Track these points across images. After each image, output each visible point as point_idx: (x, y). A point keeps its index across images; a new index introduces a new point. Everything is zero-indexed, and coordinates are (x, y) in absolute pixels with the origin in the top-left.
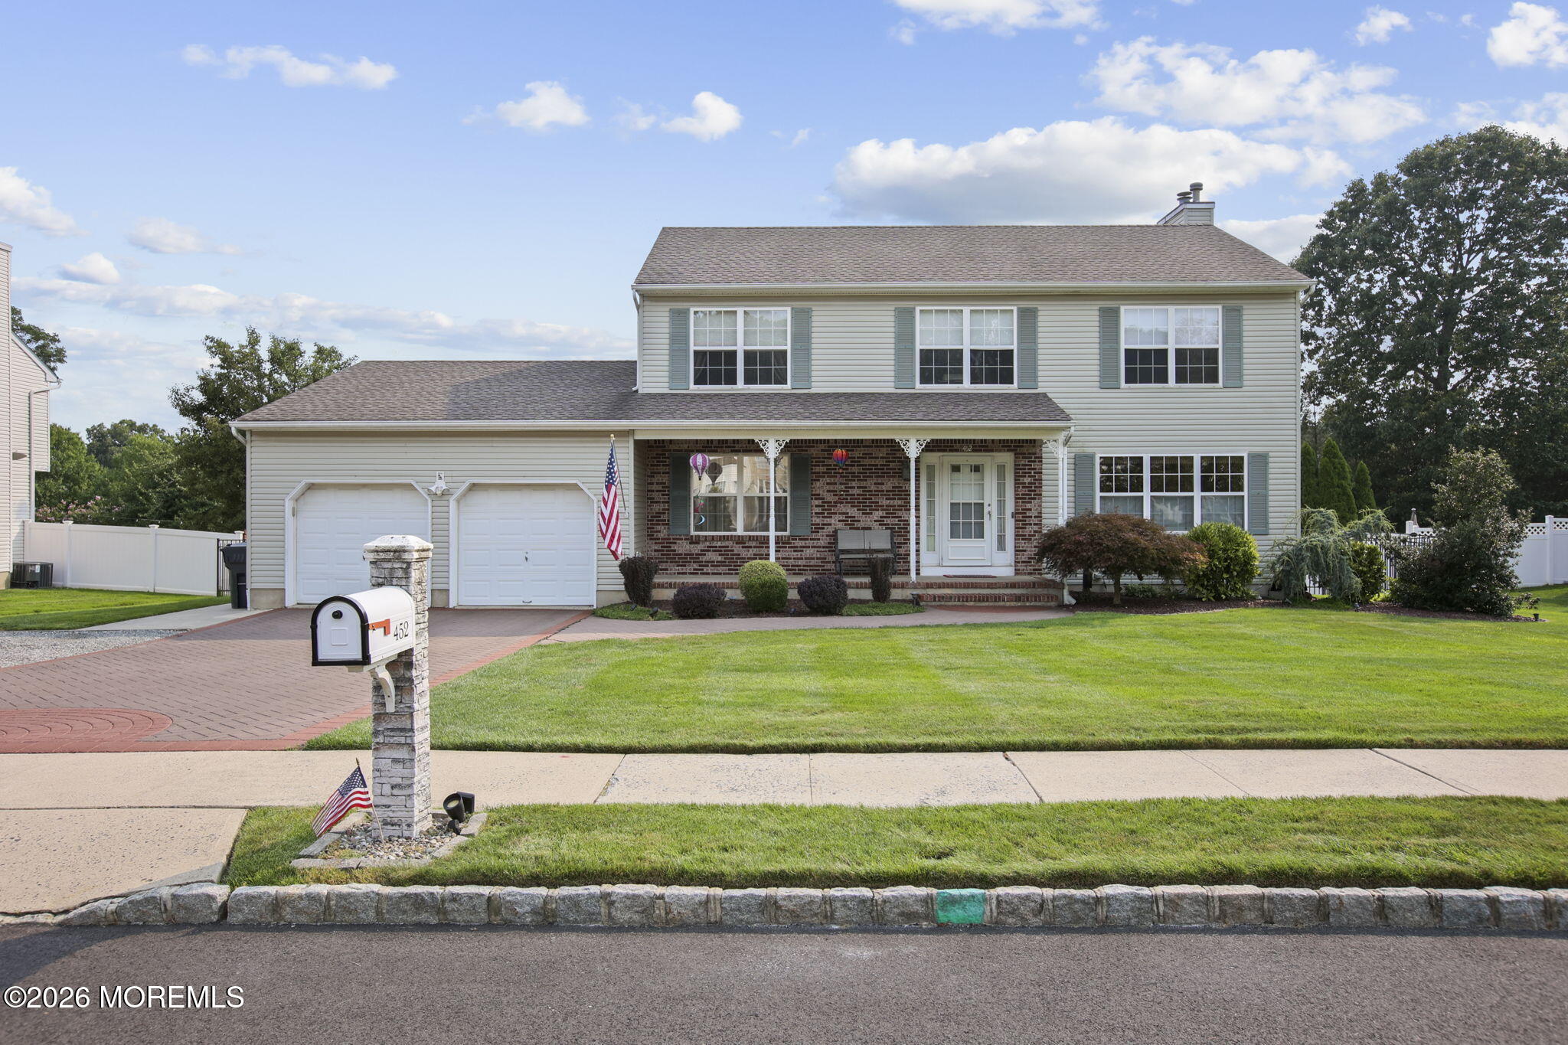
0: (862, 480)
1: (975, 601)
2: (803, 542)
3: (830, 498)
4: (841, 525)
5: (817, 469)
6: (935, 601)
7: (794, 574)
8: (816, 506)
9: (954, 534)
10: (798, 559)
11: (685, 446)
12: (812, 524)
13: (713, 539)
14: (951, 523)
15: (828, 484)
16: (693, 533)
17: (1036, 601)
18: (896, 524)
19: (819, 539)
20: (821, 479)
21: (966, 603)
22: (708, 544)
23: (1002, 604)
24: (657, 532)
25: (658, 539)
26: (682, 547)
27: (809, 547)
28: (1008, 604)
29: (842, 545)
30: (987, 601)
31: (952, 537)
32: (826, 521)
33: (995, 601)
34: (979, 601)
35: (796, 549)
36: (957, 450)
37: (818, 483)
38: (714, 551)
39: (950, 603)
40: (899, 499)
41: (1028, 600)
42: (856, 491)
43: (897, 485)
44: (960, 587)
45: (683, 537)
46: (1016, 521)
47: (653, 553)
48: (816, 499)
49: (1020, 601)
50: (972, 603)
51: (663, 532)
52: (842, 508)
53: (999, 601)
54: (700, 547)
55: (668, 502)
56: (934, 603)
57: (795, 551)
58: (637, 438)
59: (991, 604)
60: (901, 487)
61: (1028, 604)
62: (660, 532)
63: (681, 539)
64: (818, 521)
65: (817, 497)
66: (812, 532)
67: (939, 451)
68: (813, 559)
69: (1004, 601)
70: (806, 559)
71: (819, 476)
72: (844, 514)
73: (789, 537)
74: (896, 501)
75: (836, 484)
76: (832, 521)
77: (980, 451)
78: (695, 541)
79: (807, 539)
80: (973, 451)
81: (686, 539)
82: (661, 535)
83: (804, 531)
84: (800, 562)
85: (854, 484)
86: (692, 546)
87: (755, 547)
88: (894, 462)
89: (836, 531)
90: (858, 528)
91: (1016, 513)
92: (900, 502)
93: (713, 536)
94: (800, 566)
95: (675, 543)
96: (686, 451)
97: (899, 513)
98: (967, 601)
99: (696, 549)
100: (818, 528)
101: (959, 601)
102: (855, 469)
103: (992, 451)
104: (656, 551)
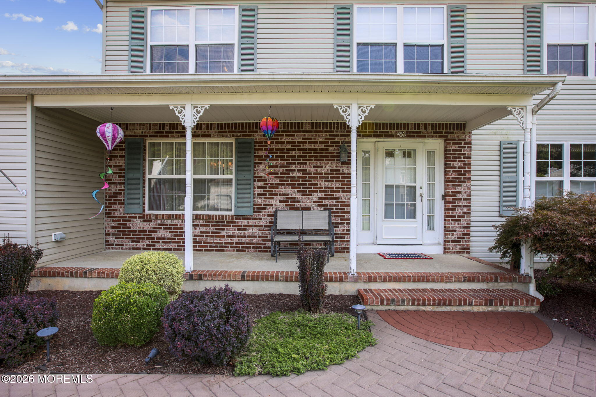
0: (302, 163)
1: (434, 305)
2: (246, 221)
3: (273, 180)
4: (282, 206)
5: (260, 153)
6: (382, 304)
7: (238, 251)
8: (259, 188)
9: (388, 215)
10: (242, 237)
11: (140, 132)
12: (254, 205)
13: (163, 218)
14: (386, 204)
15: (270, 167)
16: (147, 212)
17: (511, 304)
18: (335, 205)
19: (261, 219)
20: (263, 162)
21: (422, 308)
22: (159, 222)
23: (467, 308)
24: (114, 210)
25: (115, 217)
26: (137, 225)
27: (251, 226)
28: (475, 309)
29: (281, 225)
30: (450, 304)
31: (385, 218)
32: (268, 201)
33: (460, 305)
34: (439, 304)
35: (239, 228)
36: (392, 136)
37: (260, 166)
38: (165, 228)
39: (402, 308)
40: (337, 181)
41: (501, 304)
42: (296, 174)
43: (335, 168)
44: (409, 281)
45: (137, 215)
46: (445, 203)
47: (111, 230)
48: (258, 181)
49: (491, 304)
50: (429, 308)
51: (119, 211)
52: (283, 189)
53: (465, 304)
54: (153, 224)
55: (123, 183)
56: (381, 308)
57: (238, 230)
58: (36, 104)
59: (455, 309)
60: (339, 170)
61: (501, 309)
62: (116, 210)
63: (136, 217)
64: (260, 201)
65: (260, 179)
66: (254, 212)
67: (375, 136)
68: (255, 237)
69: (471, 304)
70: (249, 237)
71: (262, 160)
72: (284, 195)
73: (233, 216)
74: (334, 183)
75: (277, 167)
76: (273, 202)
77: (413, 137)
78: (147, 219)
79: (250, 219)
80: (408, 136)
81: (139, 217)
82: (118, 214)
83: (248, 212)
84: (243, 240)
85: (294, 167)
86: (145, 223)
87: (202, 225)
88: (333, 146)
89: (276, 212)
90: (297, 209)
91: (446, 196)
92: (338, 184)
93: (163, 215)
94: (243, 243)
95: (130, 221)
96: (140, 136)
97: (337, 195)
98: (424, 304)
99: (148, 226)
100: (259, 209)
101: (413, 304)
102: (295, 153)
103: (424, 137)
104: (113, 228)
